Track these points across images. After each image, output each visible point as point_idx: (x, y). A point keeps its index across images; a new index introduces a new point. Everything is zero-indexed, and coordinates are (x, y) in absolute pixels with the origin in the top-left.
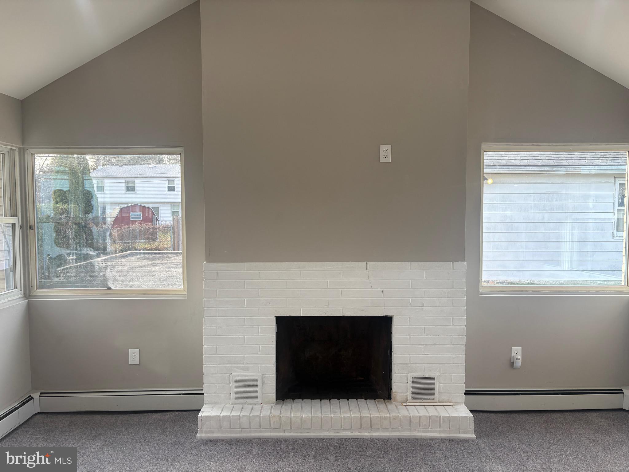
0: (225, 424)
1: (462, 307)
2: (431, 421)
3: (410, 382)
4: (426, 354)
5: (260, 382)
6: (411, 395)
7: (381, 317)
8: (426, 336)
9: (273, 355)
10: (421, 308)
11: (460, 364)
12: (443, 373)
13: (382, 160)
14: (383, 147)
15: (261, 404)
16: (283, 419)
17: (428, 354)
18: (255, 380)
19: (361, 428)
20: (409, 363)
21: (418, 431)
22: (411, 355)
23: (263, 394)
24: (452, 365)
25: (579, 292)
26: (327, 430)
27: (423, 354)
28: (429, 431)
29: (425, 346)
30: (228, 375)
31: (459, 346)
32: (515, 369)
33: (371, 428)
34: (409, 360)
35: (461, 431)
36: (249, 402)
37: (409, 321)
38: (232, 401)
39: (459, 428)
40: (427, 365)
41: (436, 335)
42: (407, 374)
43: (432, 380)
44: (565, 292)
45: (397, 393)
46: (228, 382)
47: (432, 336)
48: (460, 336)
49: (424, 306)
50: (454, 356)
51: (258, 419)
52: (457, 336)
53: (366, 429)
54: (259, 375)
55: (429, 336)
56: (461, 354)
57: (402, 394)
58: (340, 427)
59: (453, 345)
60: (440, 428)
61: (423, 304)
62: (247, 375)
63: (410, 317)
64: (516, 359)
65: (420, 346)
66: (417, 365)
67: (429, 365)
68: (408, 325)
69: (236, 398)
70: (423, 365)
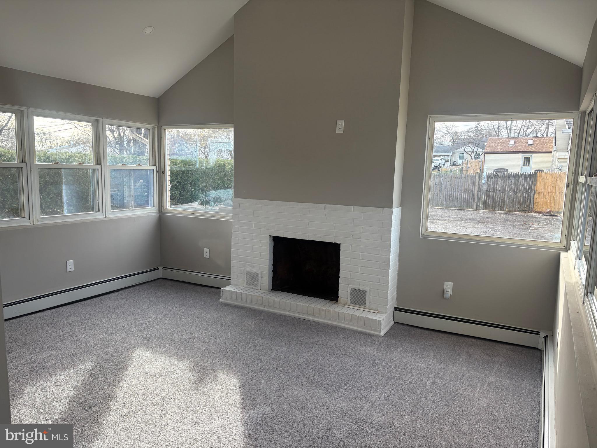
0: (234, 296)
1: (388, 242)
2: (352, 318)
3: (349, 291)
4: (361, 273)
5: (260, 276)
6: (350, 300)
7: (332, 243)
8: (362, 260)
9: (267, 260)
10: (359, 239)
11: (385, 284)
12: (373, 289)
13: (338, 131)
14: (339, 122)
15: (260, 290)
16: (264, 298)
17: (363, 273)
18: (257, 274)
19: (307, 314)
20: (349, 277)
21: (343, 323)
22: (351, 272)
23: (261, 284)
24: (380, 284)
25: (510, 243)
26: (288, 311)
27: (359, 273)
28: (350, 325)
29: (361, 267)
30: (243, 269)
31: (385, 270)
32: (446, 299)
33: (313, 315)
34: (349, 276)
35: (372, 329)
36: (254, 287)
37: (350, 248)
38: (245, 285)
39: (371, 327)
40: (362, 281)
41: (369, 260)
42: (347, 285)
43: (365, 292)
44: (497, 242)
45: (341, 298)
46: (243, 273)
47: (366, 261)
48: (386, 264)
49: (362, 238)
50: (381, 277)
51: (250, 296)
52: (384, 263)
53: (311, 315)
54: (259, 272)
55: (364, 260)
56: (387, 277)
57: (344, 299)
58: (295, 310)
59: (381, 269)
60: (358, 324)
61: (361, 237)
62: (253, 270)
63: (351, 246)
64: (446, 291)
65: (357, 267)
66: (356, 280)
67: (363, 281)
68: (350, 251)
69: (247, 284)
70: (359, 280)
